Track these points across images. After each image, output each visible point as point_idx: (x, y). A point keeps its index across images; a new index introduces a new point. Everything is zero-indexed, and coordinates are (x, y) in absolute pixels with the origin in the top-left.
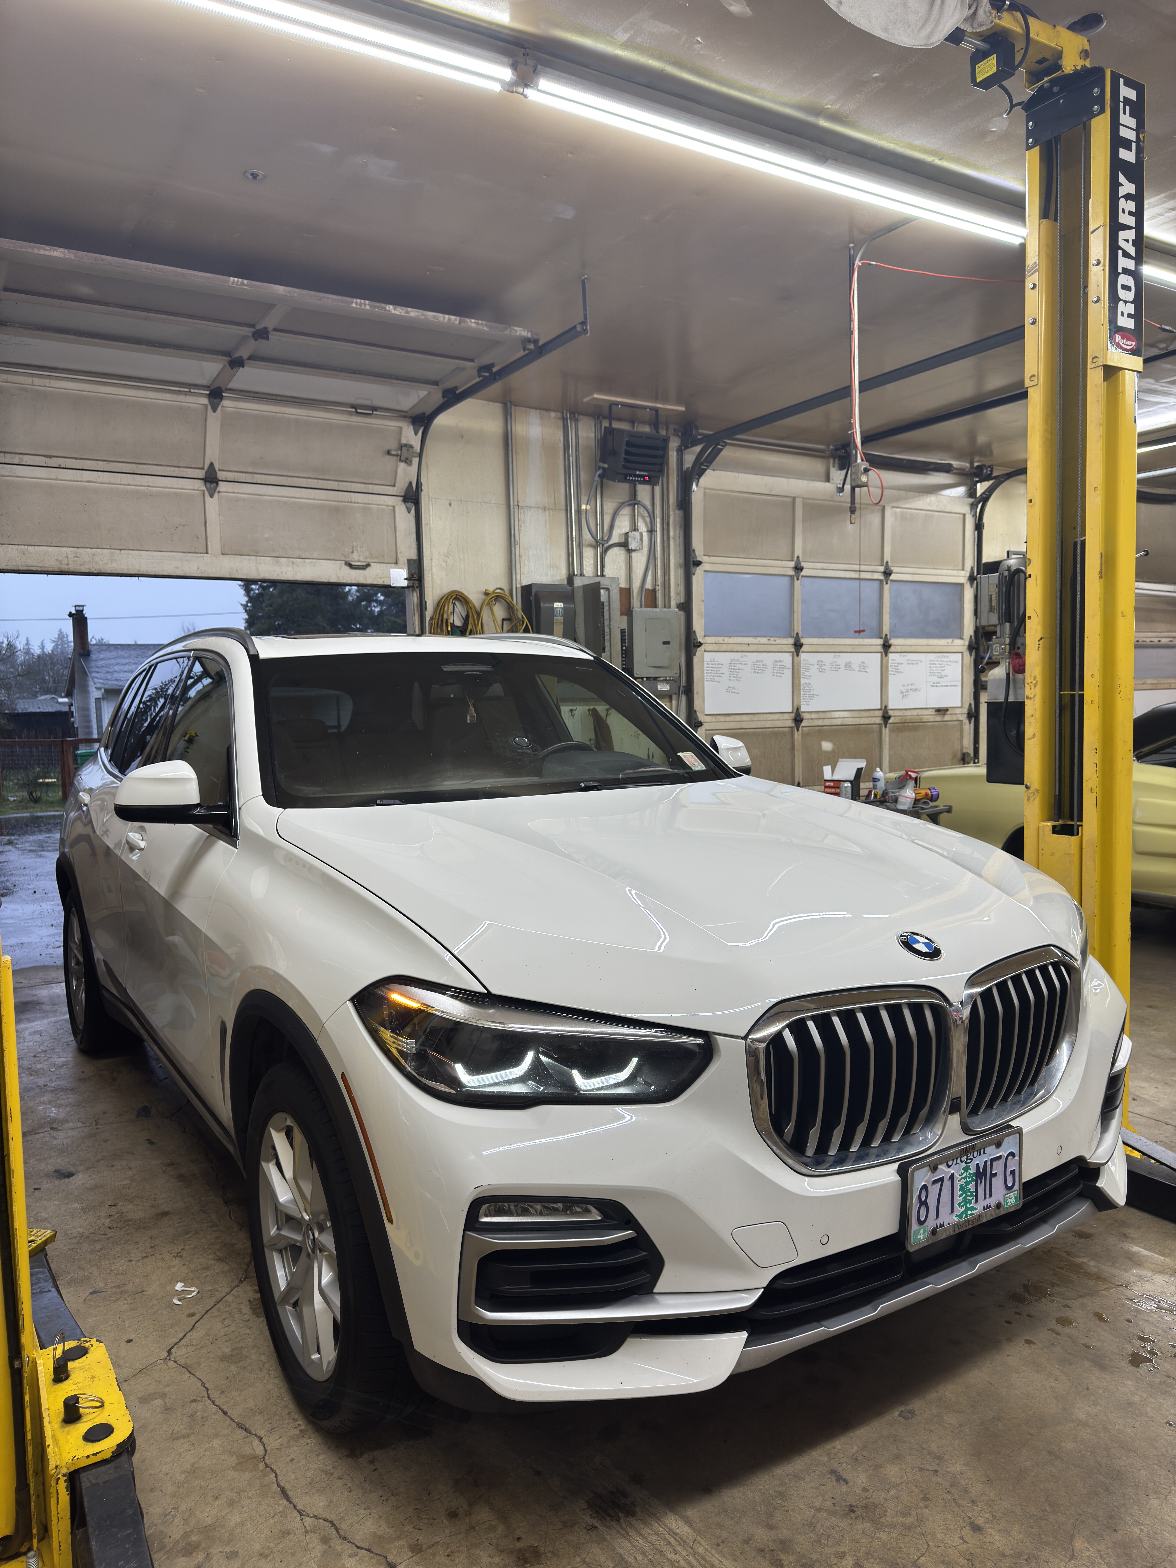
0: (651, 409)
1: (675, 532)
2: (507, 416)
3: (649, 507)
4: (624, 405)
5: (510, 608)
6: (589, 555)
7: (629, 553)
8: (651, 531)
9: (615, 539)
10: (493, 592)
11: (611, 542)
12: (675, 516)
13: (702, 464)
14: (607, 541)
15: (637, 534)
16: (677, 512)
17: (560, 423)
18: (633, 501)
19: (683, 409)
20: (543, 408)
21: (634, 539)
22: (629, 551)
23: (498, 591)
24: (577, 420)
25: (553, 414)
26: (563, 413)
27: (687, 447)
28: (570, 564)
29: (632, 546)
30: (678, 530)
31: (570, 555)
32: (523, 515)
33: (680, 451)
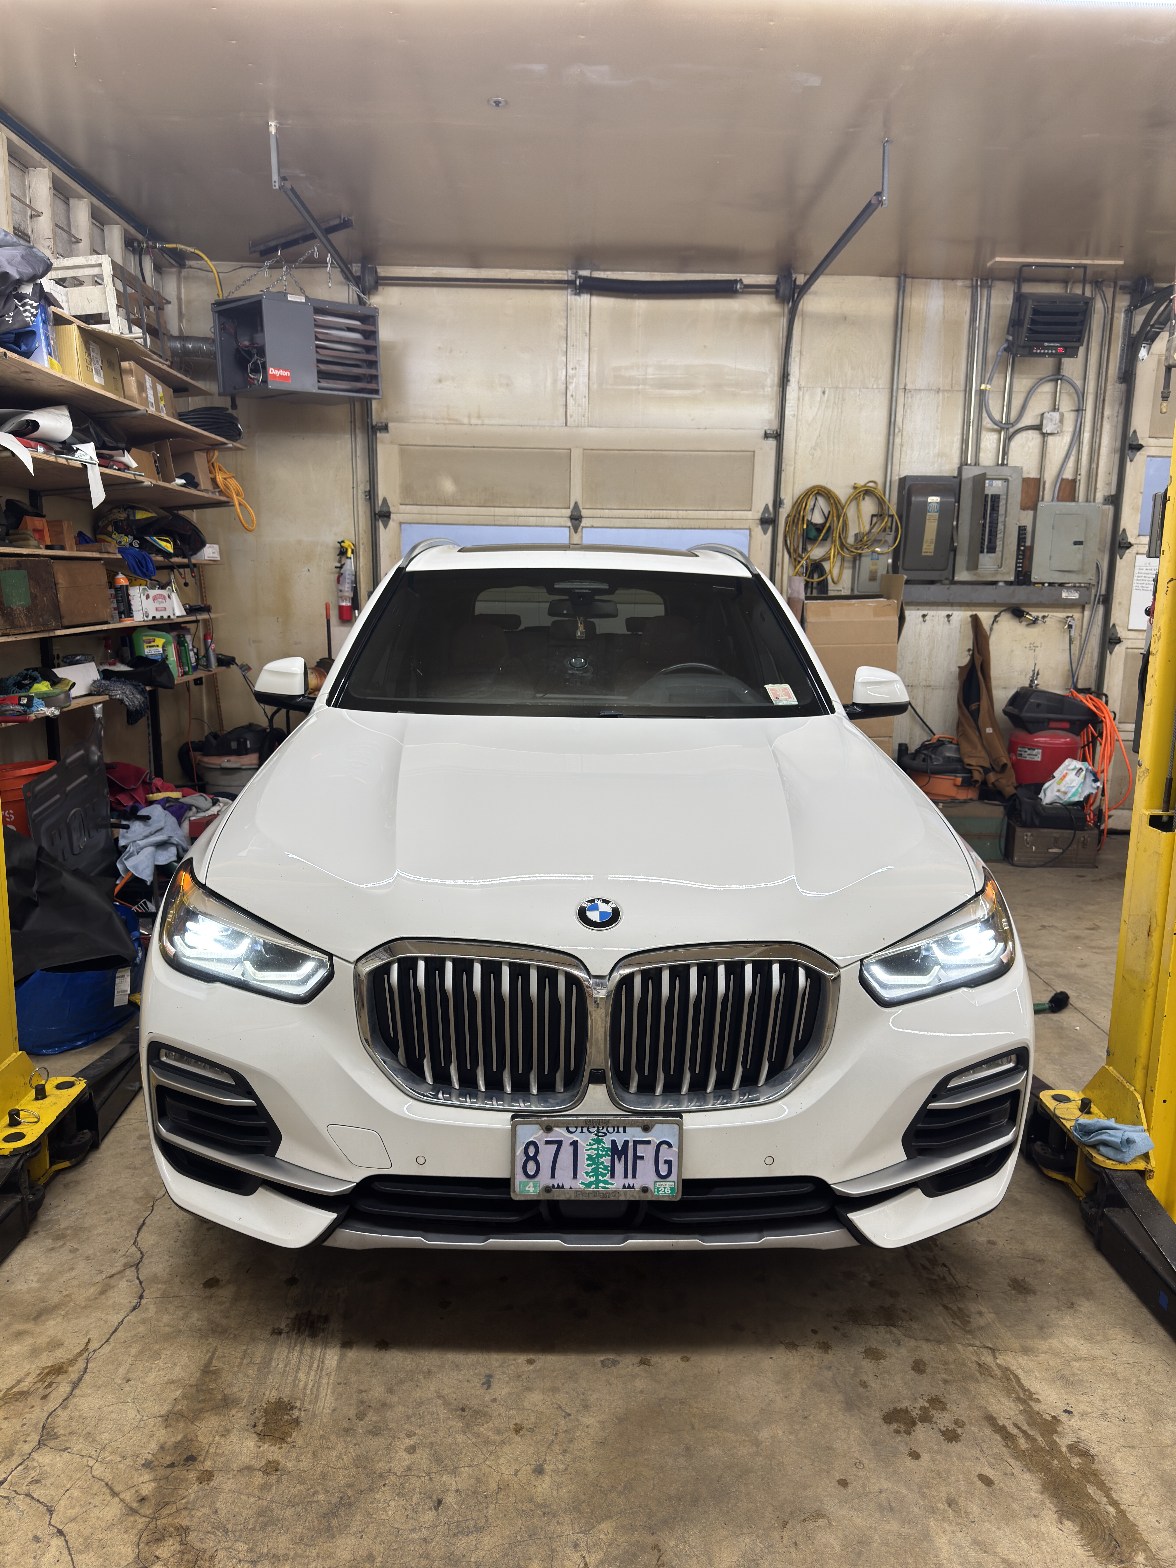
0: (1077, 266)
2: (901, 290)
3: (1079, 383)
4: (1038, 265)
5: (881, 503)
6: (990, 442)
7: (1044, 437)
8: (1079, 410)
9: (1027, 420)
10: (865, 486)
11: (1021, 425)
12: (1114, 390)
13: (1152, 326)
14: (1013, 425)
15: (1056, 415)
16: (1118, 385)
17: (968, 292)
18: (1056, 377)
20: (948, 276)
21: (1051, 420)
22: (1044, 435)
23: (871, 484)
24: (990, 287)
25: (960, 283)
26: (972, 280)
27: (1136, 307)
28: (964, 452)
29: (1047, 429)
30: (1117, 407)
31: (965, 441)
32: (910, 400)
33: (1130, 312)
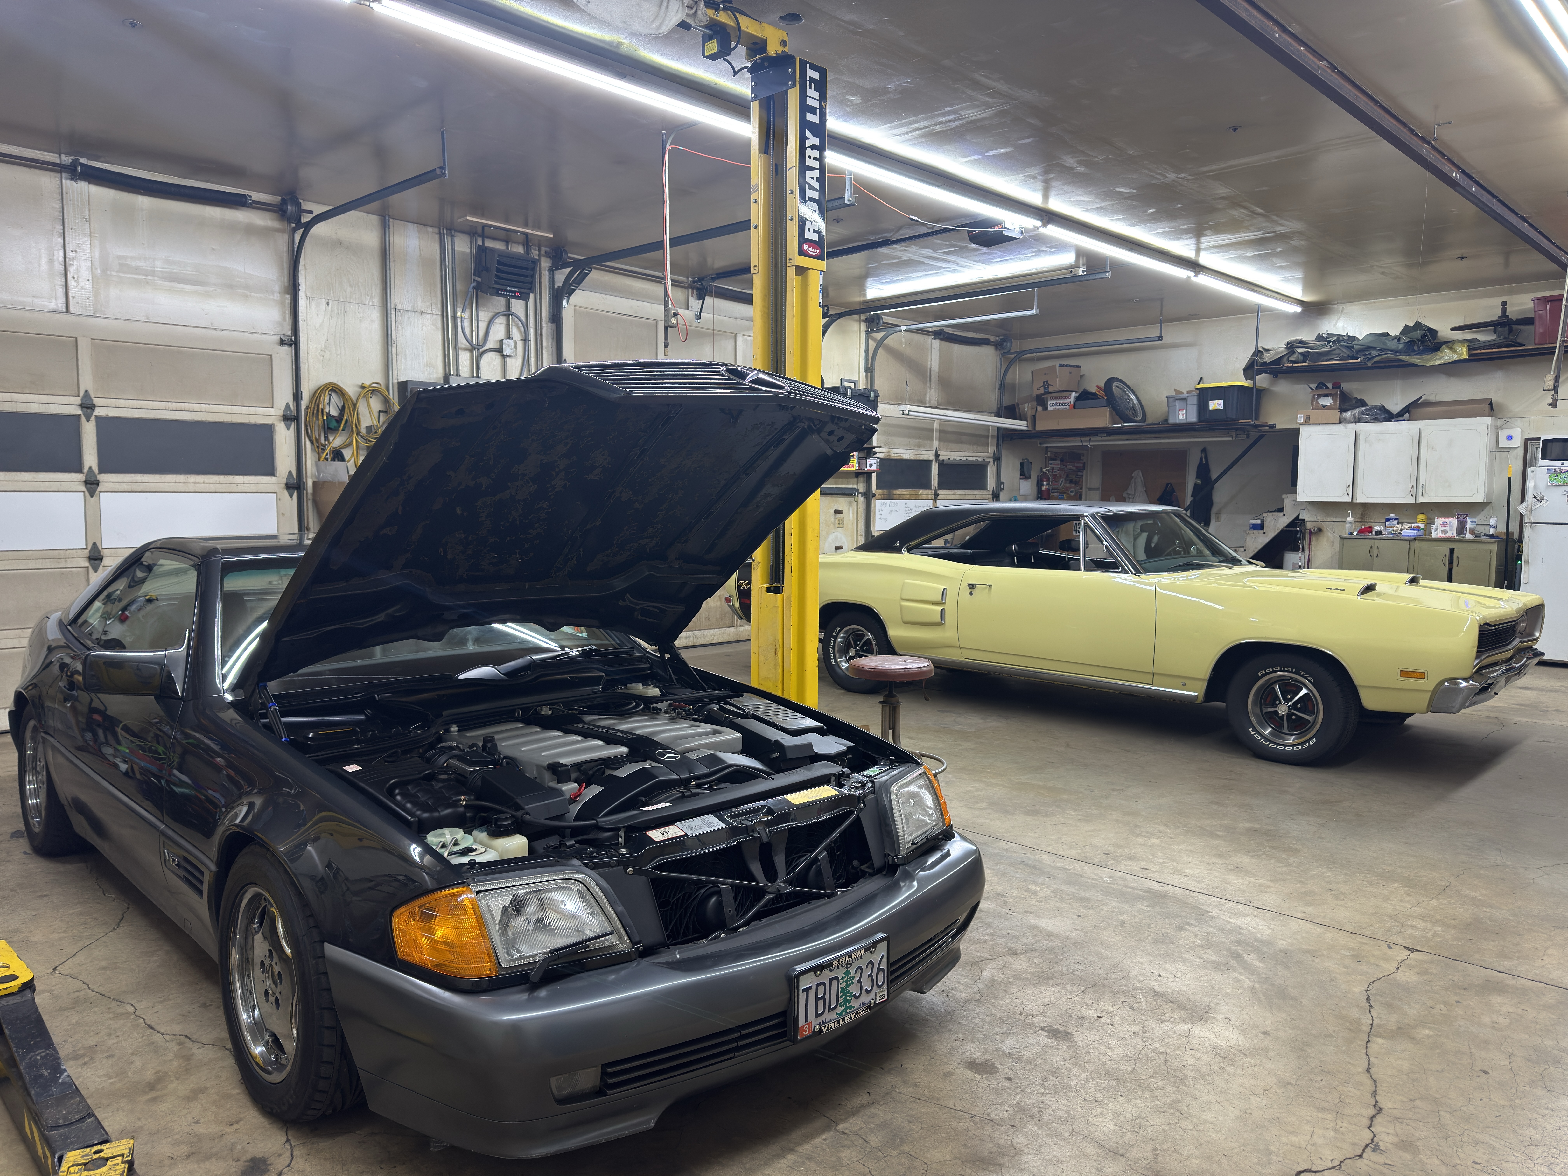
0: (521, 233)
1: (547, 342)
2: (385, 227)
3: (523, 319)
4: (495, 227)
5: (386, 401)
6: (465, 358)
7: (504, 358)
8: (525, 340)
9: (490, 344)
10: (370, 386)
11: (486, 348)
12: (547, 328)
13: (571, 284)
14: (483, 346)
15: (511, 342)
16: (550, 325)
17: (437, 237)
18: (508, 313)
19: (552, 236)
20: (421, 223)
21: (509, 346)
22: (504, 357)
23: (375, 385)
24: (453, 236)
25: (430, 229)
26: (440, 228)
27: (557, 269)
28: (446, 365)
29: (507, 352)
30: (550, 340)
31: (446, 356)
32: (400, 318)
33: (552, 271)
